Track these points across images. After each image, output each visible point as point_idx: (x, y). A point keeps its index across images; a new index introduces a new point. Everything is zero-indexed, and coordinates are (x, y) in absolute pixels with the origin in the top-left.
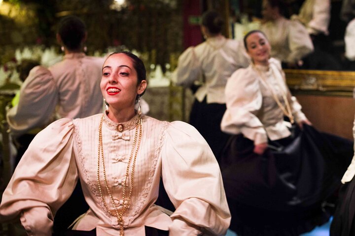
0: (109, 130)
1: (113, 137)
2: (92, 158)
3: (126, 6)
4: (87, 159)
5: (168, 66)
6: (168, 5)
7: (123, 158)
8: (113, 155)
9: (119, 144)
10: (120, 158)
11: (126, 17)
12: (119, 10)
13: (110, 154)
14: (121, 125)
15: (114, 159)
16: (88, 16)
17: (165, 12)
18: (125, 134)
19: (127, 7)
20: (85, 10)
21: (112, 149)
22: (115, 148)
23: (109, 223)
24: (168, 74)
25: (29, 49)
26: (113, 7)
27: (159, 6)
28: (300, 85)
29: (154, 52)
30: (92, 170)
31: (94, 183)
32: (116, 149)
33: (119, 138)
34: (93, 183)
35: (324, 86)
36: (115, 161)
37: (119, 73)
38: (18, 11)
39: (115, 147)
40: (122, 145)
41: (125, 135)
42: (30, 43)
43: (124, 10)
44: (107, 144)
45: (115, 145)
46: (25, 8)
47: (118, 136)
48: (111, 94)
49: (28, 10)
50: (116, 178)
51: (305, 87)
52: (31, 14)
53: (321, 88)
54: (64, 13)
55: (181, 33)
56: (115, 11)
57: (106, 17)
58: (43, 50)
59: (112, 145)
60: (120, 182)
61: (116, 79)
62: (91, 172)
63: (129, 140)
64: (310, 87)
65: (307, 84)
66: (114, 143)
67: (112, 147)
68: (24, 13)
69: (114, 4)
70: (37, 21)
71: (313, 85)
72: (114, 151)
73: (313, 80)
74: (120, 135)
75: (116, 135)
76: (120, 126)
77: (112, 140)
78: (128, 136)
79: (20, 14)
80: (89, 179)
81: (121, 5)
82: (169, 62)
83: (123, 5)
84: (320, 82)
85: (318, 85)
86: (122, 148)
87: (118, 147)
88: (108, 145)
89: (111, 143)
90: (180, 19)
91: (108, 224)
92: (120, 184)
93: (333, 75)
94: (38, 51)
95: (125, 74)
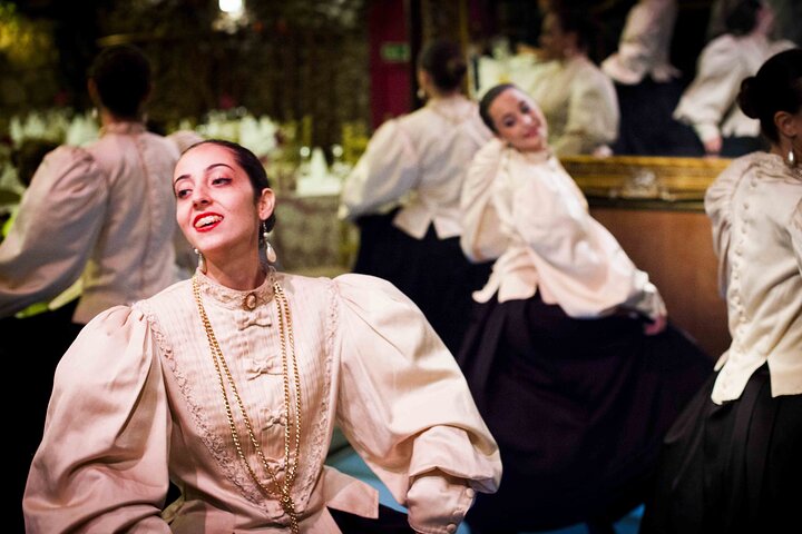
0: (224, 310)
1: (238, 322)
2: (204, 378)
3: (246, 23)
4: (193, 384)
5: (337, 151)
6: (336, 21)
7: (269, 364)
8: (246, 363)
9: (253, 337)
10: (262, 365)
11: (246, 46)
12: (232, 30)
13: (238, 362)
14: (253, 294)
15: (251, 371)
16: (166, 44)
17: (331, 36)
18: (260, 314)
19: (249, 25)
20: (159, 32)
21: (241, 349)
22: (247, 347)
23: (264, 515)
24: (338, 166)
25: (40, 117)
26: (219, 25)
27: (318, 22)
28: (620, 188)
29: (307, 121)
30: (211, 404)
31: (221, 431)
32: (248, 349)
33: (250, 325)
34: (218, 432)
35: (671, 191)
36: (254, 375)
37: (210, 182)
38: (15, 34)
39: (246, 344)
40: (258, 337)
41: (260, 316)
42: (42, 104)
43: (242, 32)
44: (228, 341)
45: (246, 339)
46: (30, 28)
47: (247, 320)
48: (204, 229)
49: (35, 32)
50: (266, 410)
51: (631, 193)
52: (44, 40)
53: (665, 196)
54: (114, 40)
55: (366, 80)
56: (223, 35)
57: (204, 47)
58: (70, 119)
59: (239, 340)
60: (277, 417)
61: (206, 195)
62: (212, 408)
63: (270, 326)
64: (643, 193)
65: (636, 187)
66: (243, 335)
67: (239, 345)
68: (26, 38)
69: (222, 18)
70: (55, 55)
71: (647, 188)
72: (246, 352)
73: (648, 179)
74: (252, 316)
75: (245, 317)
76: (252, 298)
77: (237, 332)
78: (266, 317)
79: (18, 41)
80: (207, 424)
81: (237, 22)
82: (340, 142)
83: (241, 20)
84: (664, 182)
85: (660, 189)
86: (259, 344)
87: (253, 344)
88: (231, 343)
89: (237, 336)
90: (363, 49)
91: (262, 519)
92: (278, 422)
93: (690, 167)
94: (59, 122)
95: (225, 181)
